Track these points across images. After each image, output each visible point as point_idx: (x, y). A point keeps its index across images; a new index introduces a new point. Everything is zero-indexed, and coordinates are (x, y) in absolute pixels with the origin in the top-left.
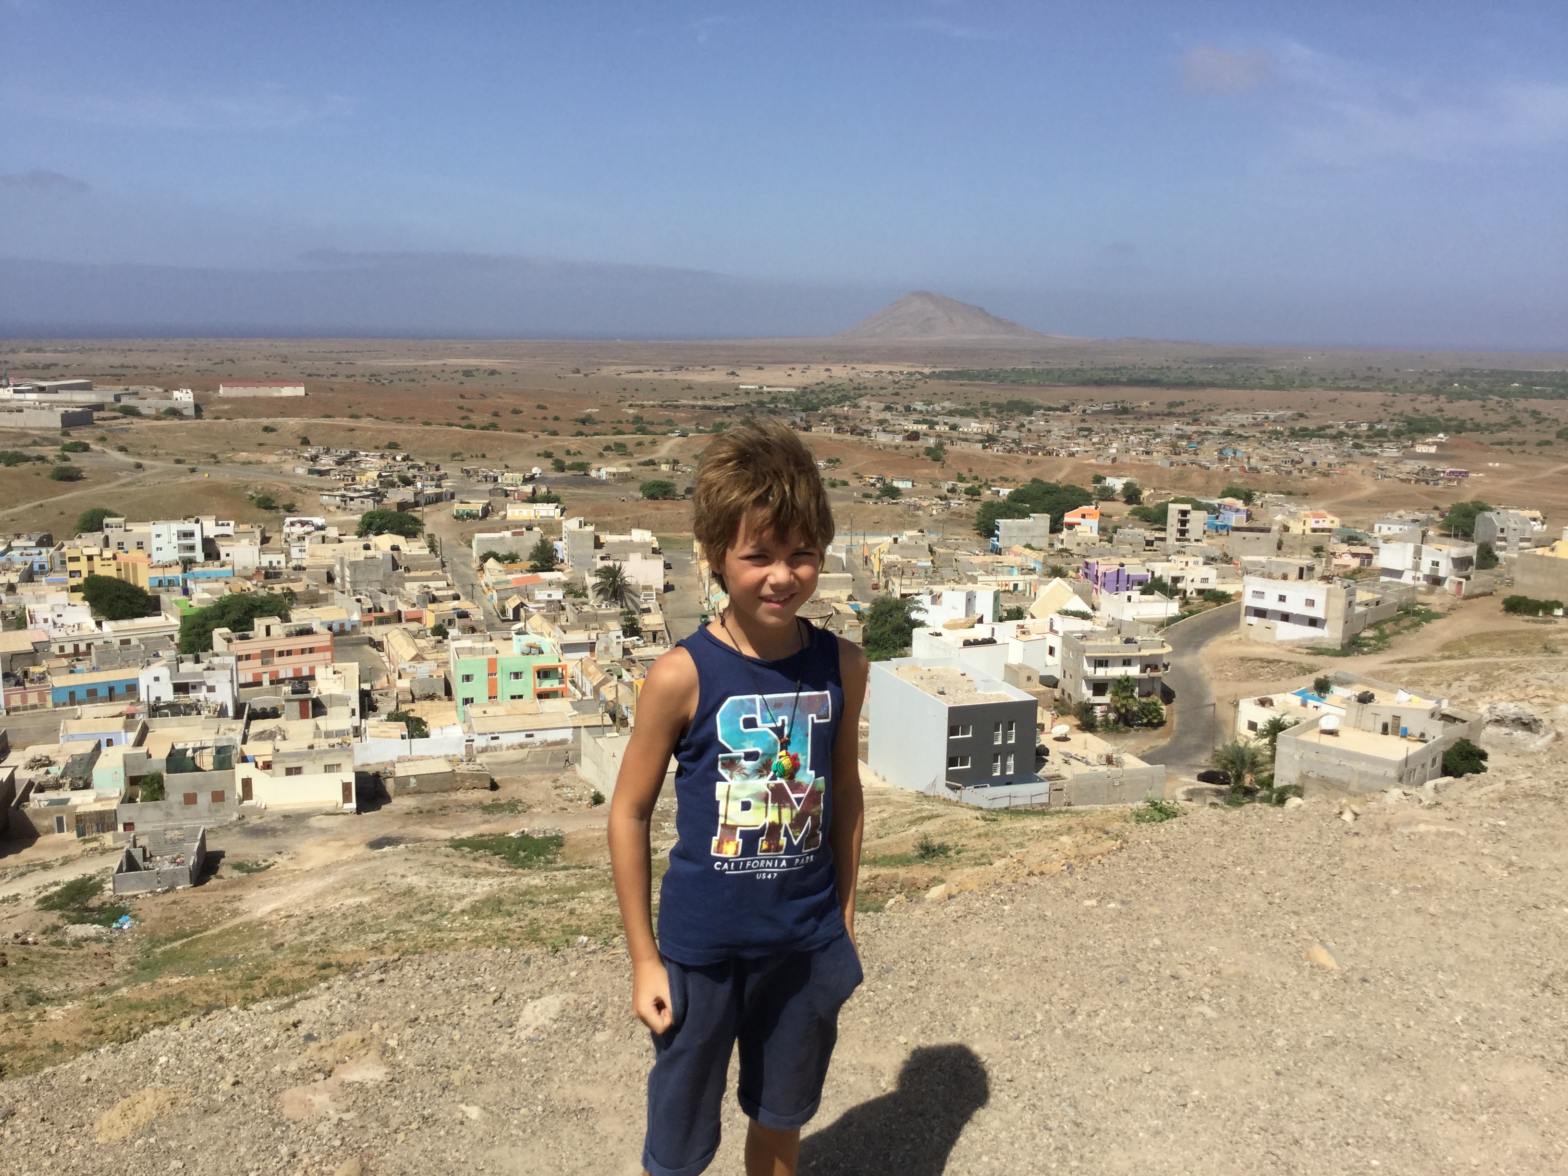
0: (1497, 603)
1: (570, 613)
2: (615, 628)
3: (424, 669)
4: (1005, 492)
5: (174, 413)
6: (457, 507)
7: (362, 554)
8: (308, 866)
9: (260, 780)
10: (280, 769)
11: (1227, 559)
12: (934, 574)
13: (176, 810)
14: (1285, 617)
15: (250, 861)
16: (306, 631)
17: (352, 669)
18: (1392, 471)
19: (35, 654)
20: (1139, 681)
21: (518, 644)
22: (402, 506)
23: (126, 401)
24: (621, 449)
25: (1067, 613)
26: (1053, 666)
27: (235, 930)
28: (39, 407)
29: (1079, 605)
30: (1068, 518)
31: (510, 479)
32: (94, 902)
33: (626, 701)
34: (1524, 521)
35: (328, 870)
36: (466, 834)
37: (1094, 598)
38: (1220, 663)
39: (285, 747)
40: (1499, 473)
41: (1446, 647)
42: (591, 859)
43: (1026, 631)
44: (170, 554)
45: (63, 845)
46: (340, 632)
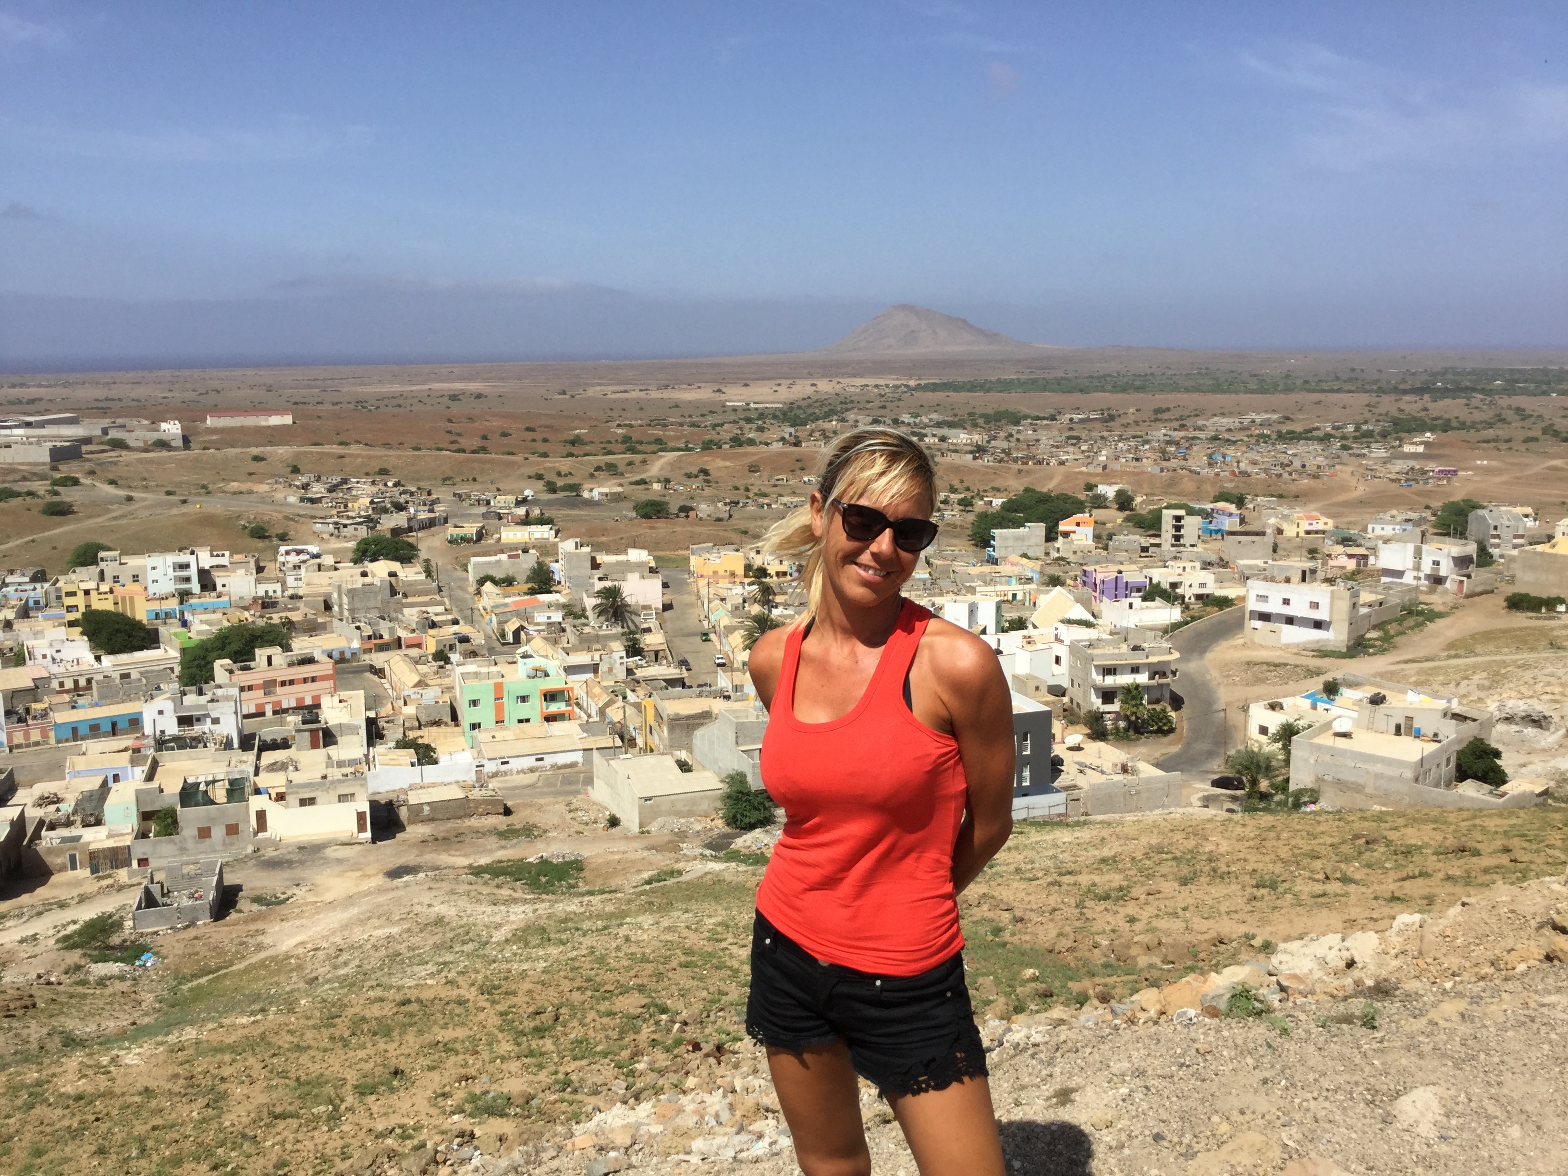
0: (1499, 601)
1: (571, 634)
2: (618, 648)
3: (431, 695)
4: (997, 502)
5: (162, 444)
6: (451, 531)
7: (360, 582)
8: (328, 897)
9: (274, 812)
10: (294, 800)
11: (1223, 564)
12: (933, 587)
13: (190, 844)
14: (1290, 620)
15: (268, 894)
16: (308, 660)
17: (358, 697)
18: (1381, 471)
19: (36, 690)
20: (1148, 688)
21: (523, 667)
22: (397, 532)
23: (113, 434)
24: (612, 469)
25: (1069, 622)
26: (1061, 675)
27: (262, 964)
28: (26, 442)
29: (1080, 613)
30: (1063, 526)
31: (502, 502)
32: (115, 940)
33: (633, 722)
34: (1517, 518)
35: (350, 900)
36: (484, 860)
37: (1095, 606)
38: (1226, 668)
39: (298, 778)
40: (1487, 471)
41: (1451, 645)
42: (615, 883)
43: (1029, 641)
44: (168, 586)
45: (78, 883)
46: (341, 660)
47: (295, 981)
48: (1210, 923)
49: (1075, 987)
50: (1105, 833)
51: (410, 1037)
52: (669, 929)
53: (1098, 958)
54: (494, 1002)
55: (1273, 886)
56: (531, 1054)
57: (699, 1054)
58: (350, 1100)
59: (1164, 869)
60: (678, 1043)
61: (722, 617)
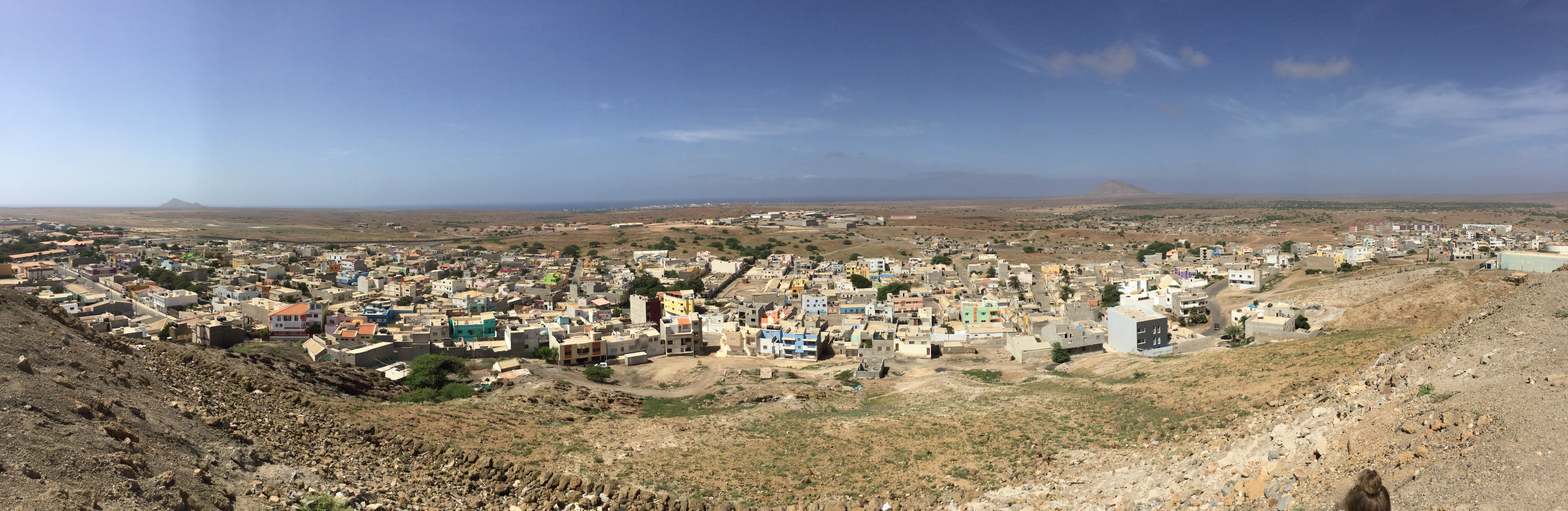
0: (1303, 272)
1: (1001, 292)
2: (1016, 298)
3: (953, 310)
4: (1146, 246)
5: (878, 224)
6: (963, 255)
7: (933, 271)
8: (916, 376)
9: (901, 344)
10: (907, 341)
11: (1220, 265)
12: (1124, 275)
13: (875, 352)
14: (1242, 282)
15: (897, 371)
16: (915, 296)
17: (930, 309)
18: (1265, 233)
19: (836, 297)
20: (1198, 308)
21: (984, 303)
22: (945, 254)
23: (865, 220)
24: (1017, 236)
25: (1171, 286)
26: (1169, 305)
27: (893, 396)
28: (841, 222)
29: (1175, 283)
30: (1168, 254)
31: (980, 246)
32: (850, 379)
33: (1021, 324)
34: (1306, 246)
35: (923, 378)
36: (968, 369)
37: (1180, 280)
38: (1223, 299)
39: (909, 334)
40: (1296, 232)
41: (1290, 287)
42: (1013, 381)
43: (1159, 293)
44: (876, 268)
45: (841, 359)
46: (926, 296)
47: (903, 404)
48: (1227, 391)
49: (1183, 423)
50: (1188, 360)
51: (935, 438)
52: (1031, 403)
53: (1189, 410)
54: (966, 429)
55: (1245, 374)
56: (978, 452)
57: (1041, 459)
58: (912, 461)
59: (1209, 372)
60: (1033, 453)
61: (1052, 287)
